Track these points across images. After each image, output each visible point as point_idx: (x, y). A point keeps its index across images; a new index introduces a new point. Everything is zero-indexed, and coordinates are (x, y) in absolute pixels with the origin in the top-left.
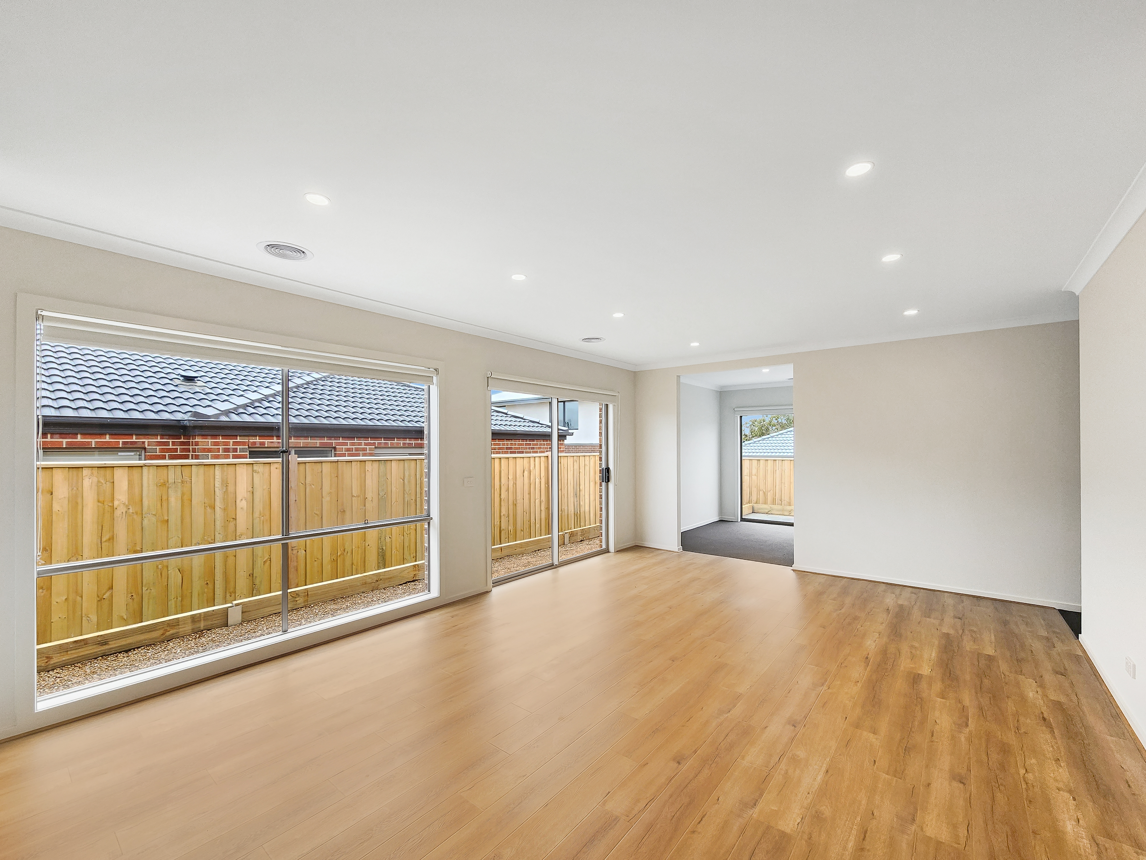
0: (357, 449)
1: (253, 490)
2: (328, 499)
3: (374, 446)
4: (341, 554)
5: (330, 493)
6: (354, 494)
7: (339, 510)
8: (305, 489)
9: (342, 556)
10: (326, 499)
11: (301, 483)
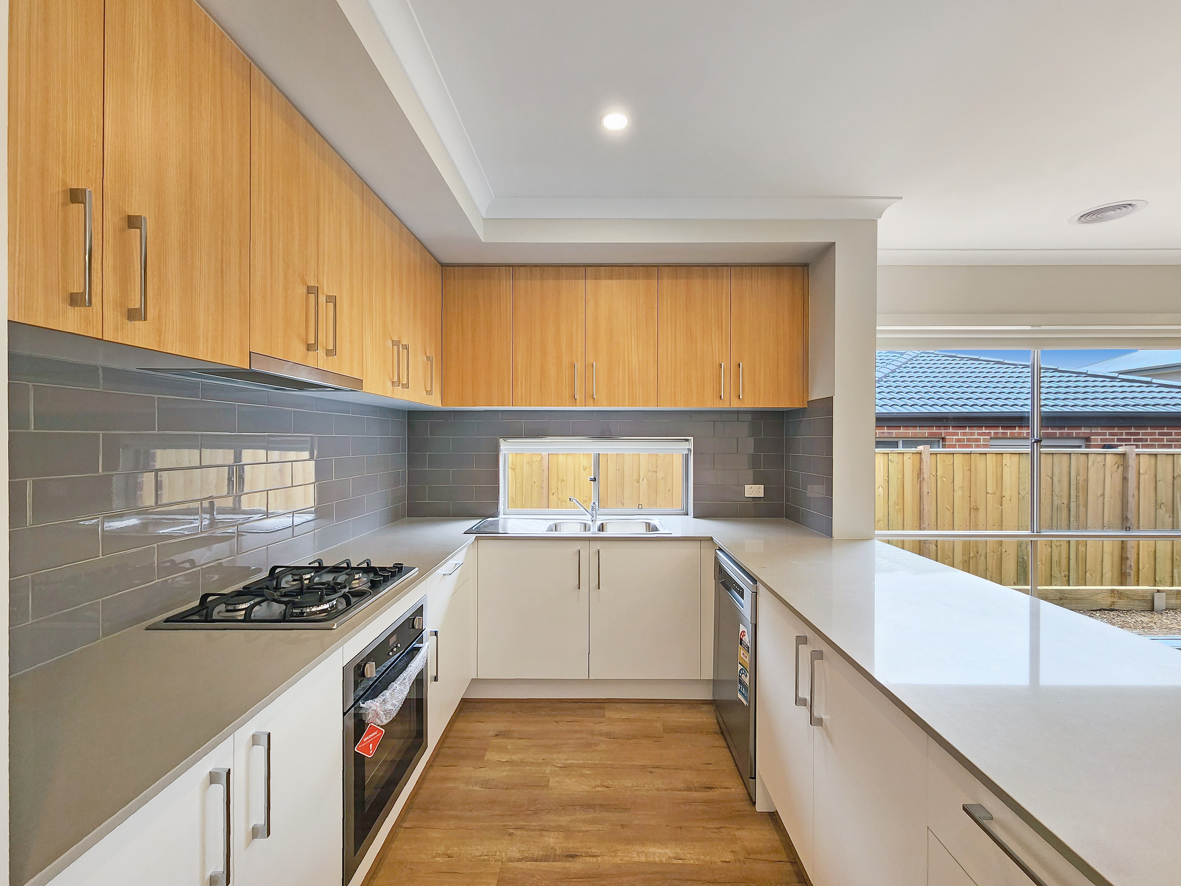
0: (969, 440)
1: (889, 478)
2: (961, 493)
3: (989, 436)
4: (974, 556)
5: (963, 487)
6: (988, 491)
7: (971, 507)
8: (937, 481)
9: (974, 558)
10: (958, 493)
11: (932, 475)
